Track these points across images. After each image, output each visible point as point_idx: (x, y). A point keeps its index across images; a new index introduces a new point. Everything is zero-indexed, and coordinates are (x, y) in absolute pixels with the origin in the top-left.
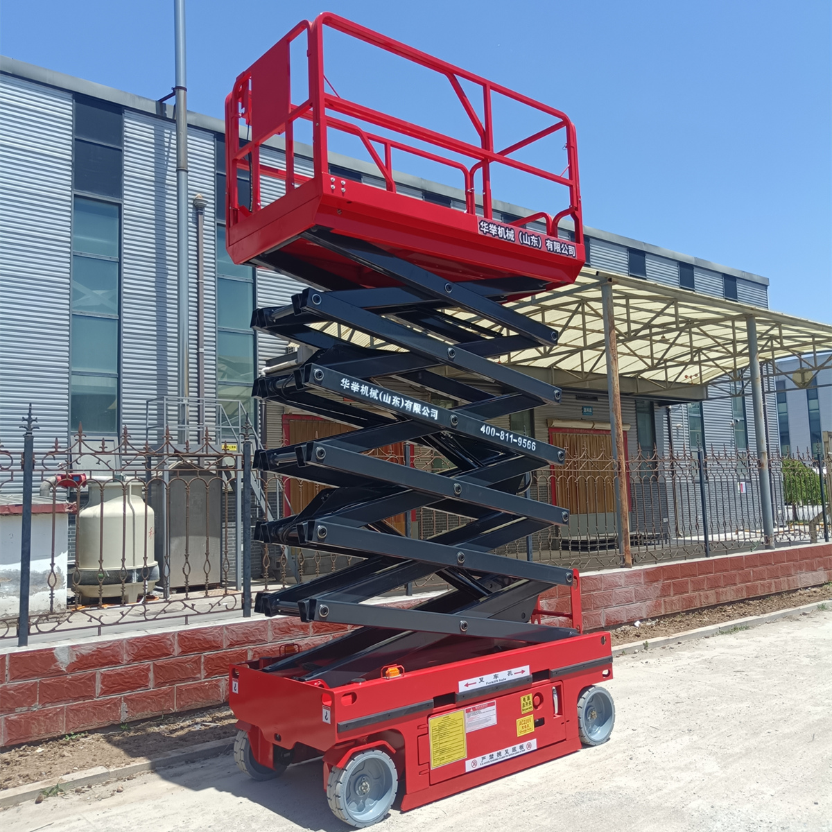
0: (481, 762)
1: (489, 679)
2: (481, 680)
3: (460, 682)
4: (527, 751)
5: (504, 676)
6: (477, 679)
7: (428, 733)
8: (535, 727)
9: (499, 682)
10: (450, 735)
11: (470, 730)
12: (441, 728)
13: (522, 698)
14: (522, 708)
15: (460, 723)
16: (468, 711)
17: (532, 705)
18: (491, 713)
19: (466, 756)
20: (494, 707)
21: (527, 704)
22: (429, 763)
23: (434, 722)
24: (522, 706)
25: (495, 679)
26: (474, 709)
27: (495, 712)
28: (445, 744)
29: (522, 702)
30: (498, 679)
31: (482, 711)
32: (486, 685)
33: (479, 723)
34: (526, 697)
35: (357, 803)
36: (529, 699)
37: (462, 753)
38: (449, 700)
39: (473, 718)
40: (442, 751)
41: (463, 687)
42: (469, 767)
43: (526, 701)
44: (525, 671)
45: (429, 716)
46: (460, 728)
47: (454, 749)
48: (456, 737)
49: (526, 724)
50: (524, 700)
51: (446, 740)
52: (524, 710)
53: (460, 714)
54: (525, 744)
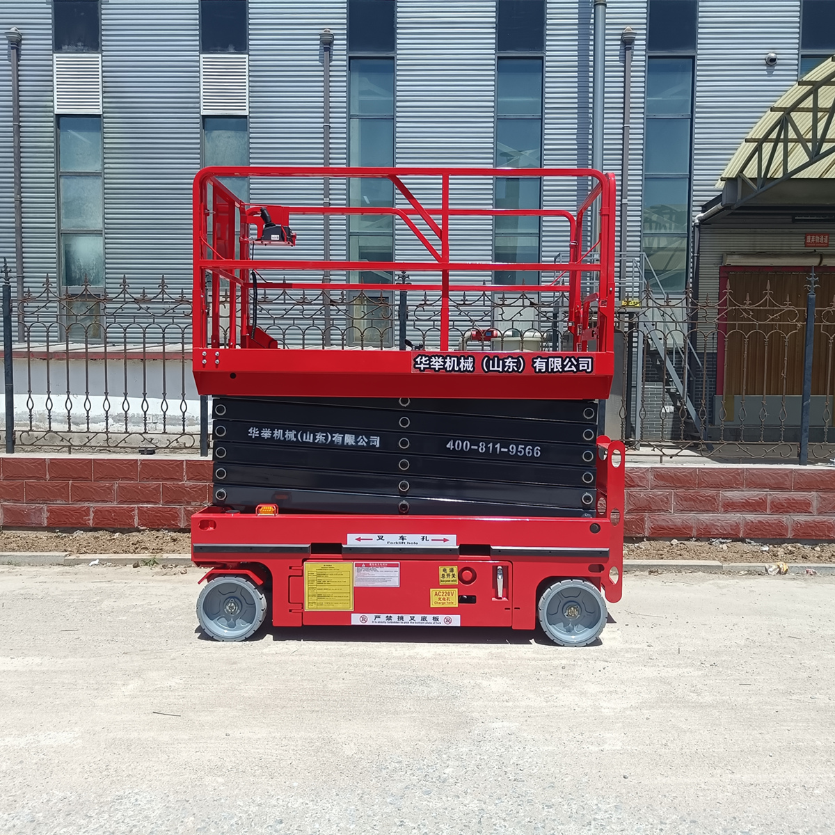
0: (371, 619)
1: (391, 540)
2: (381, 538)
3: (349, 535)
4: (443, 624)
5: (414, 541)
6: (375, 536)
7: (302, 576)
8: (460, 602)
9: (406, 546)
10: (332, 584)
11: (358, 584)
12: (318, 574)
13: (441, 569)
14: (441, 579)
15: (346, 575)
16: (359, 565)
17: (456, 578)
18: (392, 574)
19: (352, 609)
20: (398, 569)
21: (448, 575)
22: (303, 604)
23: (311, 568)
24: (441, 576)
25: (401, 541)
26: (367, 565)
27: (398, 574)
28: (325, 591)
29: (441, 572)
30: (404, 541)
31: (378, 569)
32: (386, 546)
33: (374, 580)
34: (448, 568)
35: (228, 620)
36: (452, 570)
37: (347, 605)
38: (332, 550)
39: (364, 574)
40: (320, 597)
41: (352, 540)
42: (356, 620)
43: (448, 573)
44: (451, 542)
45: (304, 560)
46: (347, 580)
47: (336, 598)
48: (340, 587)
49: (445, 596)
50: (445, 570)
51: (327, 587)
52: (441, 581)
53: (348, 566)
54: (442, 618)
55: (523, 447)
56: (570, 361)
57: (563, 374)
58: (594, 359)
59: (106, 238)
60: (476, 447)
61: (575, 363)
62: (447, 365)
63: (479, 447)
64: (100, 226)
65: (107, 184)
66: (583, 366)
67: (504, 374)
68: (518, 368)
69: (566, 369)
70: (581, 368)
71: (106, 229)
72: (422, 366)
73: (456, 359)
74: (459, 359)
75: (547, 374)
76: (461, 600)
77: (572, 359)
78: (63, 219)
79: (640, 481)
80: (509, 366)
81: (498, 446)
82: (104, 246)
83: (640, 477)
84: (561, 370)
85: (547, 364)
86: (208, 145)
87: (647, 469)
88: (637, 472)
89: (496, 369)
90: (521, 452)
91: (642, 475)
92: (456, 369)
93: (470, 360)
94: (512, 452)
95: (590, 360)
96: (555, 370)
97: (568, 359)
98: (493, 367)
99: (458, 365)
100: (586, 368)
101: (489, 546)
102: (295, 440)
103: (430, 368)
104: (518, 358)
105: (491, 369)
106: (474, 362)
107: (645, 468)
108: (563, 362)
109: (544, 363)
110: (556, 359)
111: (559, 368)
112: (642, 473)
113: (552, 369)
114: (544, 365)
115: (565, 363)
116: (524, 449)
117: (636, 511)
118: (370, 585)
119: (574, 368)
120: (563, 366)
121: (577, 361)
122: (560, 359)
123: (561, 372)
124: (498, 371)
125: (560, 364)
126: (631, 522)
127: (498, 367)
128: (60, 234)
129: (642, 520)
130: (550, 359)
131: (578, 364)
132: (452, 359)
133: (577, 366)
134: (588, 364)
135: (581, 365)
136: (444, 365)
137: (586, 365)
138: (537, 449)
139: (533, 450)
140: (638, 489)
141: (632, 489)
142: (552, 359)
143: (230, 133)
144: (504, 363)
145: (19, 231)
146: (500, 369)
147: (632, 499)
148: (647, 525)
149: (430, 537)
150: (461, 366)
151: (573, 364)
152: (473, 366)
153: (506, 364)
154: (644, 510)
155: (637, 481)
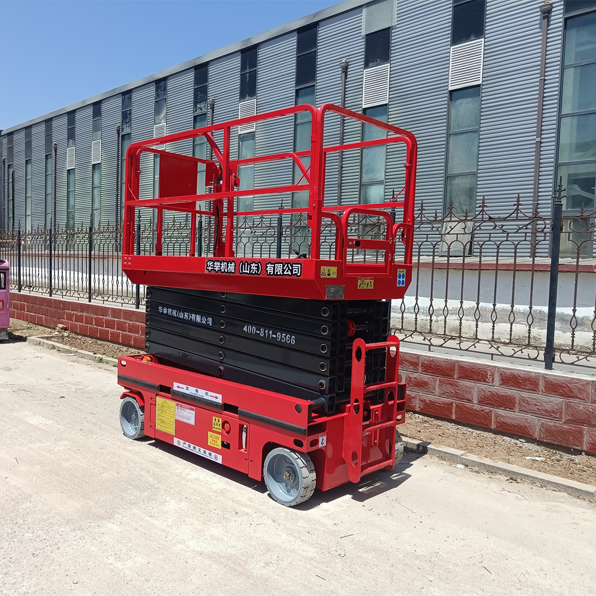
0: (183, 444)
1: (191, 391)
2: (187, 389)
3: (175, 383)
4: (213, 460)
5: (202, 393)
6: (185, 386)
7: (156, 405)
9: (198, 396)
10: (167, 414)
11: (177, 418)
12: (162, 406)
13: (214, 418)
14: (213, 426)
15: (172, 410)
16: (178, 405)
17: (220, 428)
18: (192, 416)
19: (174, 434)
20: (194, 413)
21: (217, 424)
22: (155, 424)
23: (159, 400)
24: (213, 423)
25: (196, 393)
26: (181, 406)
27: (194, 416)
28: (164, 418)
29: (214, 421)
30: (198, 393)
31: (186, 410)
32: (189, 393)
33: (183, 417)
34: (217, 419)
36: (219, 421)
37: (172, 431)
38: (168, 391)
39: (180, 411)
40: (162, 421)
41: (176, 386)
43: (217, 422)
44: (219, 399)
45: (157, 395)
46: (172, 413)
47: (168, 425)
48: (169, 417)
49: (215, 440)
50: (215, 420)
51: (165, 416)
52: (214, 428)
53: (173, 404)
54: (213, 454)
55: (285, 335)
56: (288, 266)
57: (283, 277)
58: (303, 265)
59: (386, 186)
60: (259, 332)
61: (291, 268)
62: (222, 268)
63: (260, 332)
64: (383, 178)
65: (388, 149)
66: (295, 271)
67: (250, 275)
68: (258, 272)
69: (285, 273)
70: (294, 273)
71: (386, 179)
72: (210, 268)
73: (226, 263)
74: (228, 263)
75: (274, 276)
76: (223, 445)
77: (289, 265)
78: (364, 176)
79: (580, 393)
80: (253, 269)
81: (271, 332)
82: (384, 191)
83: (579, 389)
84: (282, 274)
85: (274, 267)
86: (453, 112)
87: (588, 383)
88: (576, 383)
89: (246, 271)
90: (283, 339)
91: (582, 387)
92: (226, 271)
93: (233, 264)
94: (279, 338)
95: (299, 266)
96: (279, 273)
97: (286, 265)
98: (245, 270)
99: (227, 268)
100: (297, 272)
101: (238, 407)
102: (176, 316)
103: (213, 270)
104: (257, 264)
105: (244, 271)
106: (235, 266)
107: (586, 381)
108: (283, 266)
109: (272, 268)
110: (279, 265)
111: (281, 271)
112: (583, 385)
113: (277, 273)
114: (272, 270)
115: (284, 268)
116: (285, 337)
117: (575, 423)
118: (182, 420)
119: (289, 273)
120: (284, 271)
121: (292, 266)
122: (282, 265)
123: (282, 275)
124: (247, 273)
125: (281, 269)
126: (569, 432)
127: (247, 270)
128: (361, 185)
129: (581, 432)
130: (276, 265)
131: (292, 269)
132: (225, 263)
133: (292, 271)
134: (298, 269)
135: (294, 270)
136: (220, 268)
137: (297, 270)
138: (293, 338)
139: (290, 338)
140: (577, 401)
141: (571, 400)
142: (277, 265)
143: (468, 100)
144: (251, 267)
145: (340, 185)
146: (248, 272)
147: (570, 410)
148: (586, 439)
149: (210, 393)
150: (229, 268)
151: (289, 269)
152: (234, 269)
153: (252, 268)
154: (583, 423)
155: (576, 392)
